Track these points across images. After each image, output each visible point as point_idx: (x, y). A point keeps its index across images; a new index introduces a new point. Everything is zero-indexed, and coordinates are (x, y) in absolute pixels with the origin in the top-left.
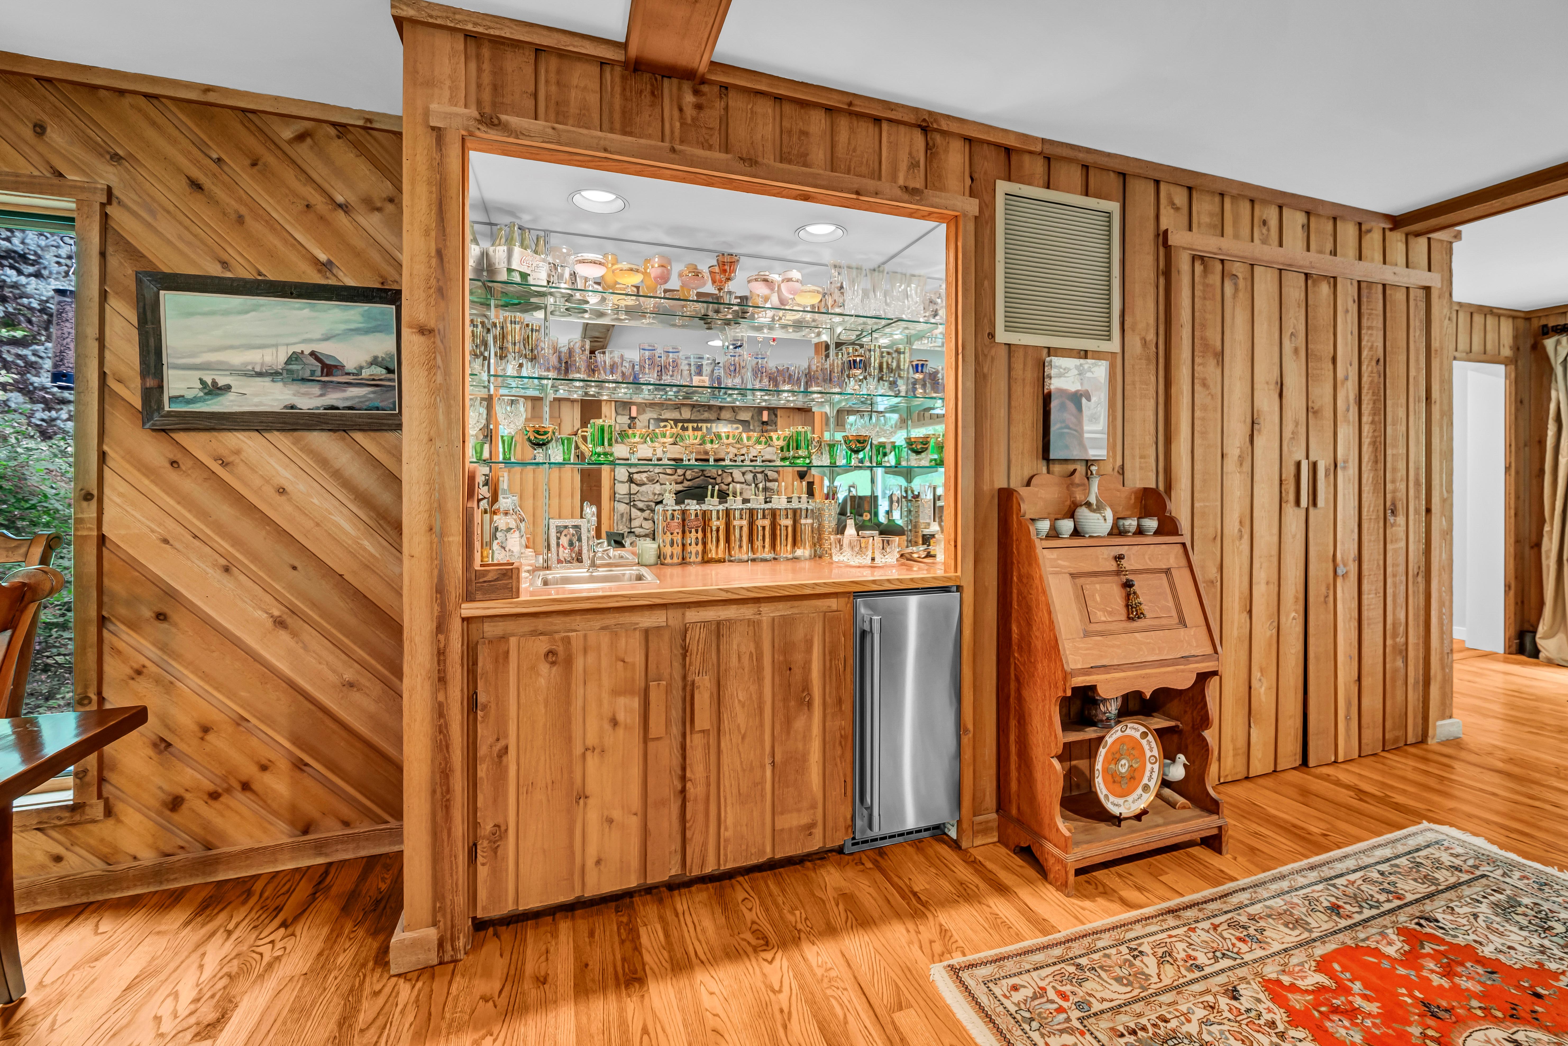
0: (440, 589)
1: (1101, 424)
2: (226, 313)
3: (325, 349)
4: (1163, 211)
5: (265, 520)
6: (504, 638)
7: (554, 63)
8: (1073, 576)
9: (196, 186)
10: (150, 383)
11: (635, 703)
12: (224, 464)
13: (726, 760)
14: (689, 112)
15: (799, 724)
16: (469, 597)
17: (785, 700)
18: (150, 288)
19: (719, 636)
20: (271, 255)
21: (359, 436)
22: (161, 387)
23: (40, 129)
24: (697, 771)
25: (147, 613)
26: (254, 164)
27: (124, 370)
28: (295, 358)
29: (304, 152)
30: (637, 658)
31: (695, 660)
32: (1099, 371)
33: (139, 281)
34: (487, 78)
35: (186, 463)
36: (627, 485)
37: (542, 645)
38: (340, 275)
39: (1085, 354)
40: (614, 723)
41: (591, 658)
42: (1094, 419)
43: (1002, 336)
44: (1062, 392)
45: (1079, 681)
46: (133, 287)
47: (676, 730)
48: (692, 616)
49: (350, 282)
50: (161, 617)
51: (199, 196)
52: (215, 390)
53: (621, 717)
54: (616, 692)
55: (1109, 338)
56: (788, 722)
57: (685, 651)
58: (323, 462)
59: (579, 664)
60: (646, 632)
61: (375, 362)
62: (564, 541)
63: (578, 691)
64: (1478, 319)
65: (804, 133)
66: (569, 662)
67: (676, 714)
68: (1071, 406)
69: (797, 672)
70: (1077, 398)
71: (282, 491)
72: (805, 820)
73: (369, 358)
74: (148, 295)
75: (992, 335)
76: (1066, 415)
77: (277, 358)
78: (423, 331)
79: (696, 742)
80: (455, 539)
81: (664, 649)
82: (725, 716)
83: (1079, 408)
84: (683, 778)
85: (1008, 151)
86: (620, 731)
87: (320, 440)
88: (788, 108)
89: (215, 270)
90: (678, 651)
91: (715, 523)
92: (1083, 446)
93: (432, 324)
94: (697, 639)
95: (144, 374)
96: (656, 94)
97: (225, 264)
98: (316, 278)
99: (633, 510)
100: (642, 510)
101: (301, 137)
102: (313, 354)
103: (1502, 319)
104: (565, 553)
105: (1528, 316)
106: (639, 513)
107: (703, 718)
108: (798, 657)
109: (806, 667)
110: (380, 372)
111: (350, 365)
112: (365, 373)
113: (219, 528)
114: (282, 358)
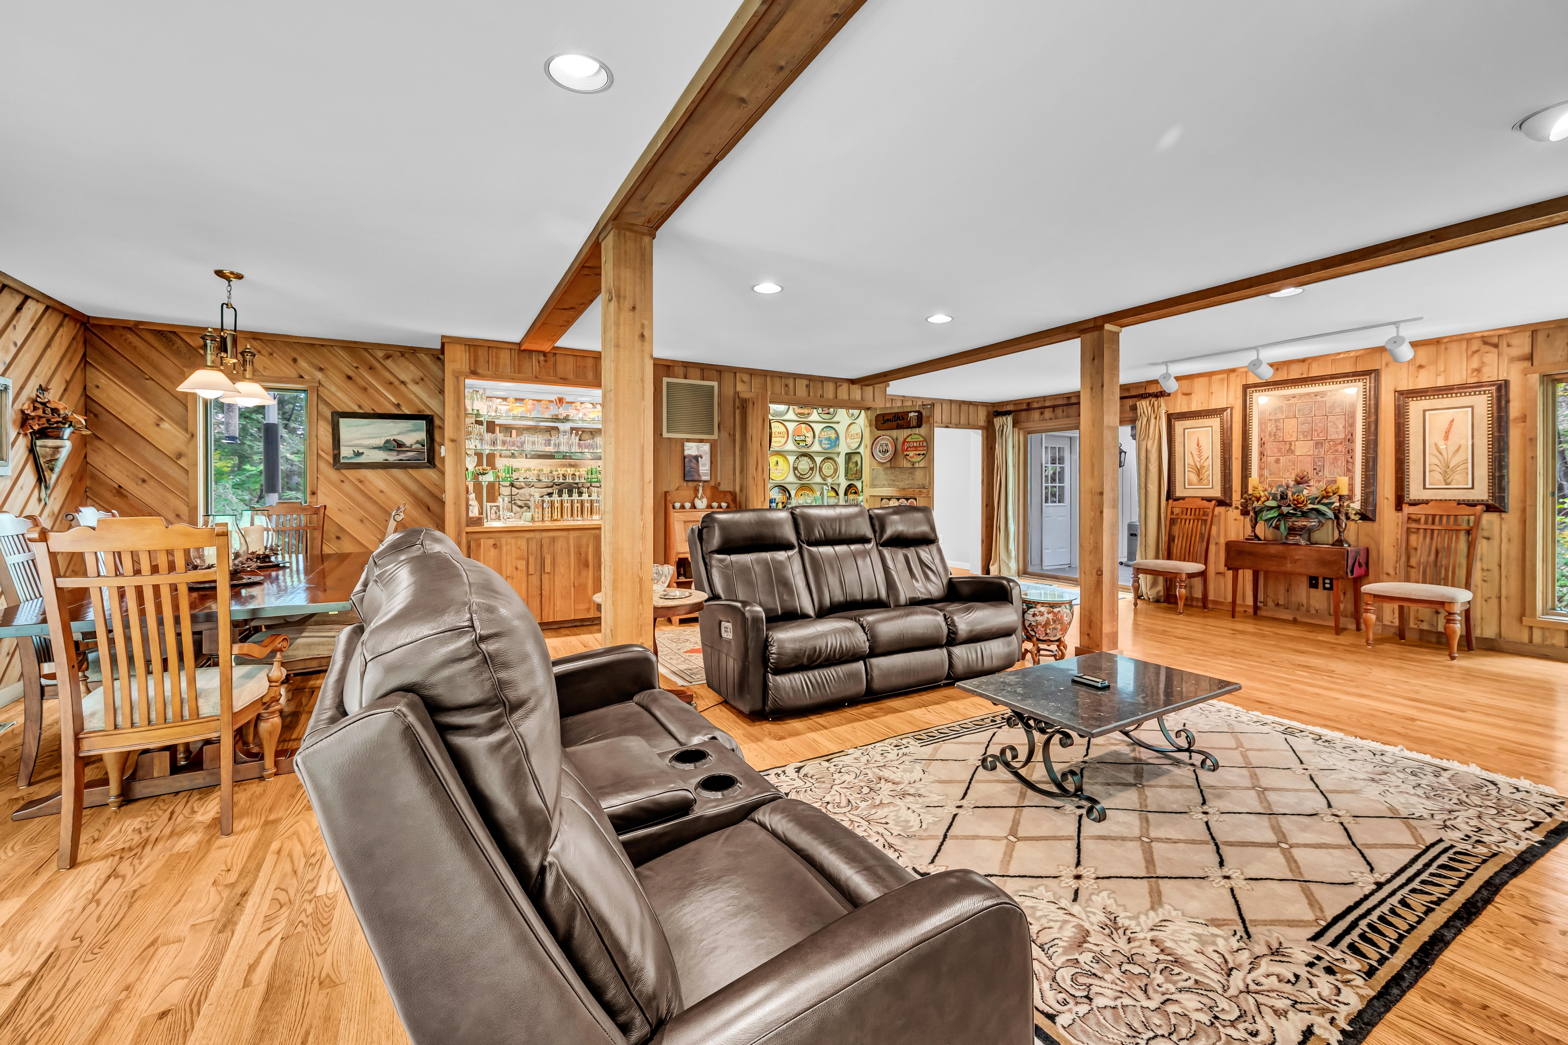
0: (459, 523)
1: (708, 467)
2: (363, 425)
3: (398, 438)
4: (738, 384)
5: (376, 503)
6: (479, 539)
7: (494, 350)
8: (685, 522)
9: (349, 378)
10: (336, 452)
11: (524, 563)
12: (360, 481)
13: (556, 583)
14: (542, 363)
15: (584, 573)
16: (468, 526)
17: (579, 564)
18: (336, 417)
19: (554, 542)
20: (377, 402)
21: (410, 471)
22: (339, 453)
23: (295, 360)
24: (546, 586)
25: (333, 537)
26: (370, 368)
27: (324, 447)
28: (387, 442)
29: (389, 363)
30: (524, 547)
31: (545, 549)
32: (706, 447)
33: (332, 416)
34: (472, 358)
35: (346, 482)
36: (509, 488)
37: (491, 542)
38: (403, 408)
39: (701, 441)
40: (517, 569)
41: (509, 547)
42: (704, 465)
43: (666, 435)
44: (690, 456)
45: (682, 556)
46: (330, 418)
47: (538, 573)
48: (545, 534)
49: (408, 412)
50: (338, 538)
51: (350, 381)
52: (358, 454)
53: (519, 567)
54: (517, 559)
55: (712, 434)
56: (580, 572)
57: (542, 546)
58: (398, 481)
59: (504, 549)
60: (528, 540)
61: (417, 442)
62: (493, 511)
63: (504, 557)
64: (964, 407)
65: (585, 367)
66: (501, 548)
67: (539, 567)
68: (694, 461)
69: (583, 555)
70: (696, 458)
71: (382, 492)
72: (586, 606)
73: (415, 441)
74: (336, 420)
75: (661, 435)
76: (692, 464)
77: (381, 442)
78: (453, 441)
79: (545, 577)
80: (464, 507)
81: (534, 546)
82: (556, 569)
83: (698, 461)
84: (541, 590)
85: (668, 366)
86: (519, 572)
87: (395, 472)
88: (579, 359)
89: (356, 409)
90: (539, 547)
91: (556, 505)
92: (699, 475)
93: (455, 438)
94: (546, 542)
95: (334, 449)
96: (530, 358)
97: (360, 407)
98: (395, 411)
99: (514, 506)
100: (521, 507)
101: (388, 357)
102: (394, 440)
103: (979, 407)
104: (493, 516)
105: (993, 405)
106: (518, 509)
107: (548, 569)
108: (583, 550)
109: (587, 553)
110: (419, 446)
111: (408, 444)
112: (414, 447)
113: (358, 505)
114: (383, 442)
